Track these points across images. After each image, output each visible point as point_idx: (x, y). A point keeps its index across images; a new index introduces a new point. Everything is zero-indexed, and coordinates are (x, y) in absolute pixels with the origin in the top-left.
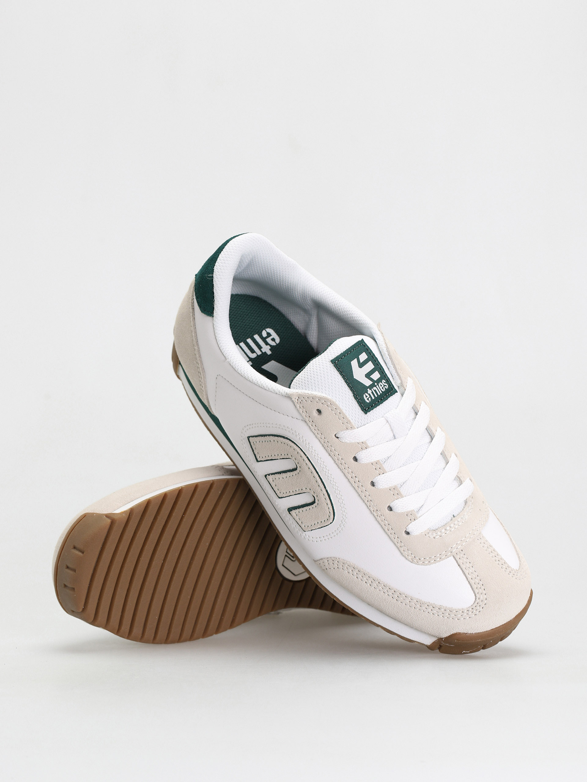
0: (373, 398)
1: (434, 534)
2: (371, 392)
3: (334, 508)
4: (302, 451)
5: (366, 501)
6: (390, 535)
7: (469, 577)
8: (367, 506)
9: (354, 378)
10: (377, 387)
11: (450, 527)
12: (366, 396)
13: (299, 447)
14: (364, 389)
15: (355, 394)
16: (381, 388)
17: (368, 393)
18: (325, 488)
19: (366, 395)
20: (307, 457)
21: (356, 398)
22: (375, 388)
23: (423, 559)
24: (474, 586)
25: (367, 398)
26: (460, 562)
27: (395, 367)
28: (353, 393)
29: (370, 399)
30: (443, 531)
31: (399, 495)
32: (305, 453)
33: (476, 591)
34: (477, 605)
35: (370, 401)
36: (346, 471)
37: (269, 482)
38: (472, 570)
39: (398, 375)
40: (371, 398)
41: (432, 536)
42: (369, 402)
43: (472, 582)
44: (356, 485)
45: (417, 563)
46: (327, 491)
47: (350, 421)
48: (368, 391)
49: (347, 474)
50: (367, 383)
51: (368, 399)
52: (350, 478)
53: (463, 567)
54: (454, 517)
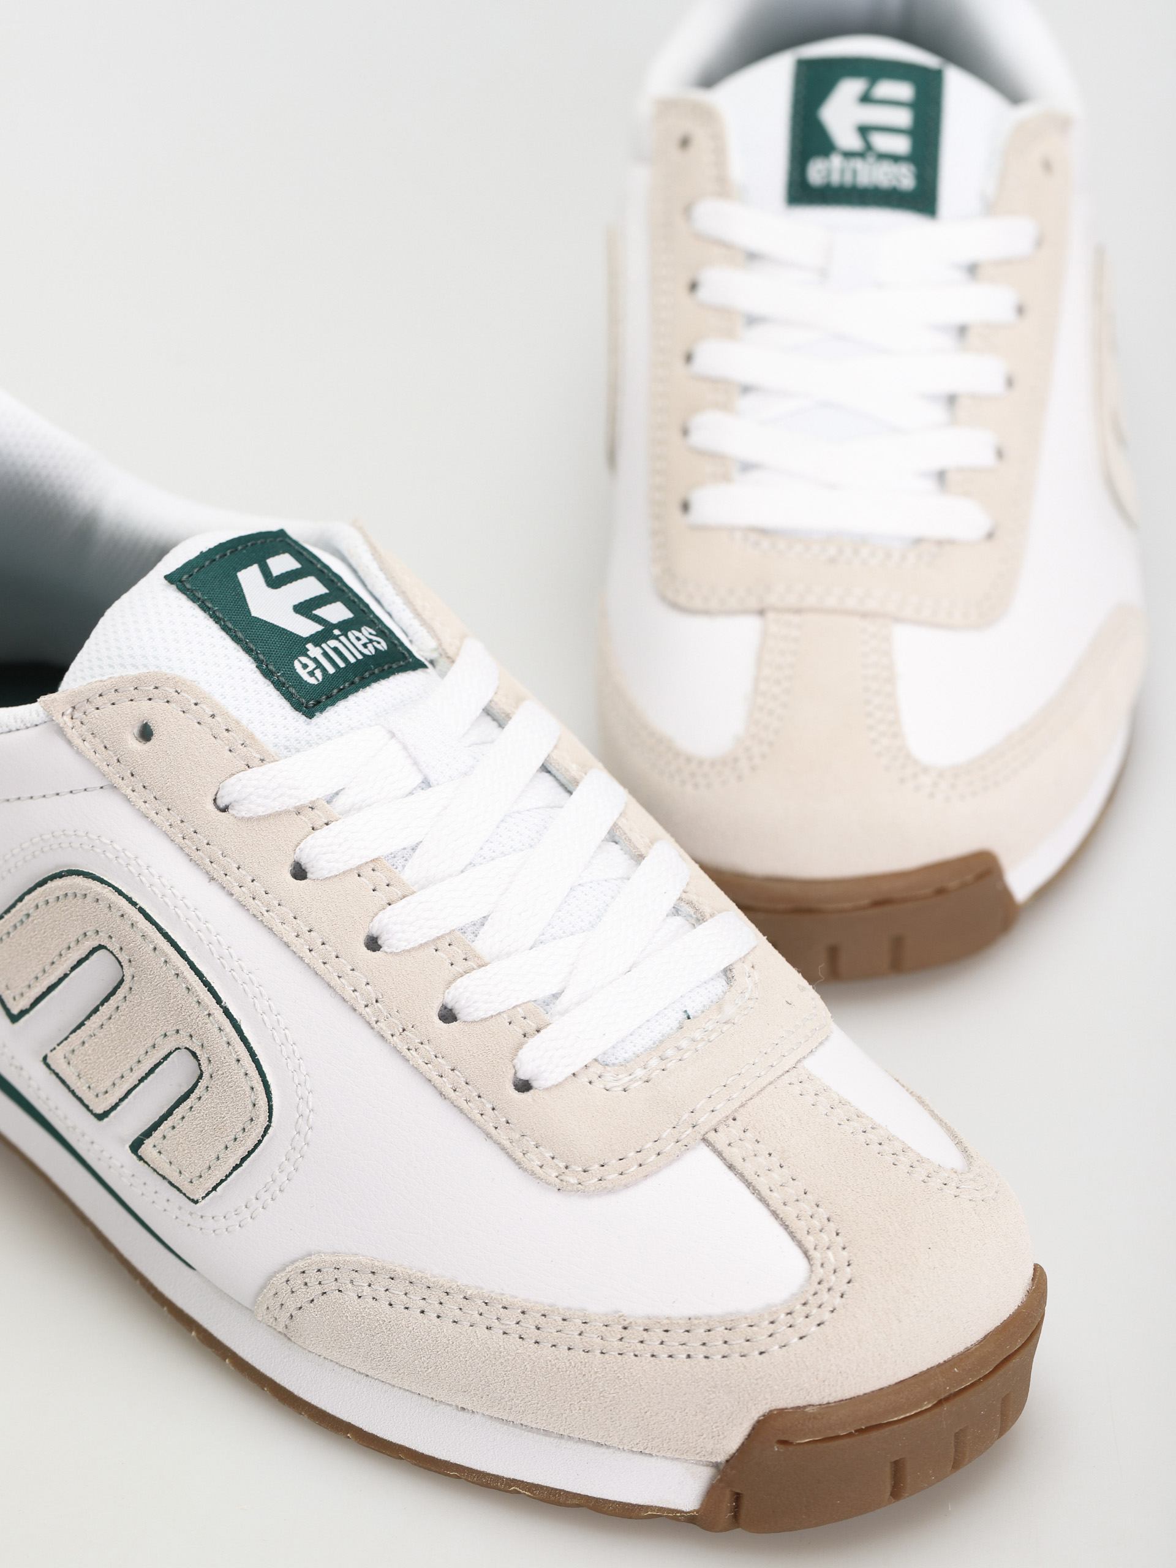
0: (331, 670)
1: (620, 1076)
2: (322, 651)
3: (264, 1069)
4: (120, 893)
5: (361, 1008)
6: (464, 1105)
7: (775, 1199)
8: (369, 1023)
9: (253, 615)
10: (340, 641)
11: (679, 1049)
12: (305, 666)
13: (110, 885)
14: (296, 645)
15: (262, 661)
16: (359, 645)
17: (309, 657)
18: (219, 1001)
19: (304, 662)
20: (141, 911)
21: (267, 674)
22: (333, 643)
23: (597, 1166)
24: (800, 1227)
25: (309, 669)
26: (734, 1154)
27: (409, 602)
28: (256, 660)
29: (318, 674)
30: (654, 1062)
31: (473, 962)
32: (131, 898)
33: (809, 1242)
34: (820, 1286)
35: (321, 680)
36: (272, 918)
37: (57, 1075)
38: (776, 1176)
39: (424, 623)
40: (324, 670)
41: (615, 1084)
42: (316, 682)
43: (789, 1212)
44: (315, 959)
45: (579, 1189)
46: (227, 1012)
47: (252, 736)
48: (308, 650)
49: (278, 927)
50: (305, 627)
51: (312, 674)
52: (290, 937)
53: (748, 1169)
54: (689, 1018)
